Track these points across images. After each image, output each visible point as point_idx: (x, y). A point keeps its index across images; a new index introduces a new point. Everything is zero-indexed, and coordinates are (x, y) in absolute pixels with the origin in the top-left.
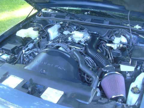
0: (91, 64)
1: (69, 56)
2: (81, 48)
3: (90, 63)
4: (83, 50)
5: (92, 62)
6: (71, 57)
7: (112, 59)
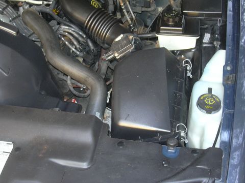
0: (78, 46)
1: (14, 33)
2: (45, 3)
3: (75, 43)
4: (52, 6)
5: (80, 39)
6: (18, 32)
7: (132, 19)
